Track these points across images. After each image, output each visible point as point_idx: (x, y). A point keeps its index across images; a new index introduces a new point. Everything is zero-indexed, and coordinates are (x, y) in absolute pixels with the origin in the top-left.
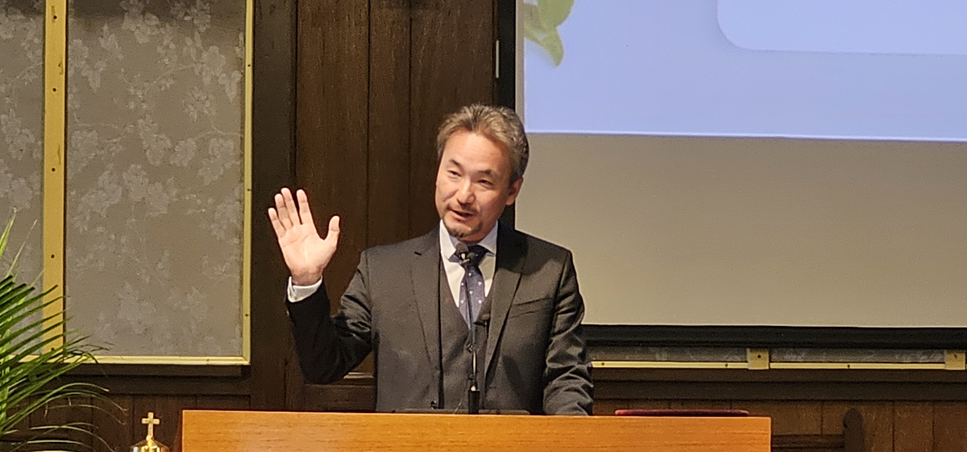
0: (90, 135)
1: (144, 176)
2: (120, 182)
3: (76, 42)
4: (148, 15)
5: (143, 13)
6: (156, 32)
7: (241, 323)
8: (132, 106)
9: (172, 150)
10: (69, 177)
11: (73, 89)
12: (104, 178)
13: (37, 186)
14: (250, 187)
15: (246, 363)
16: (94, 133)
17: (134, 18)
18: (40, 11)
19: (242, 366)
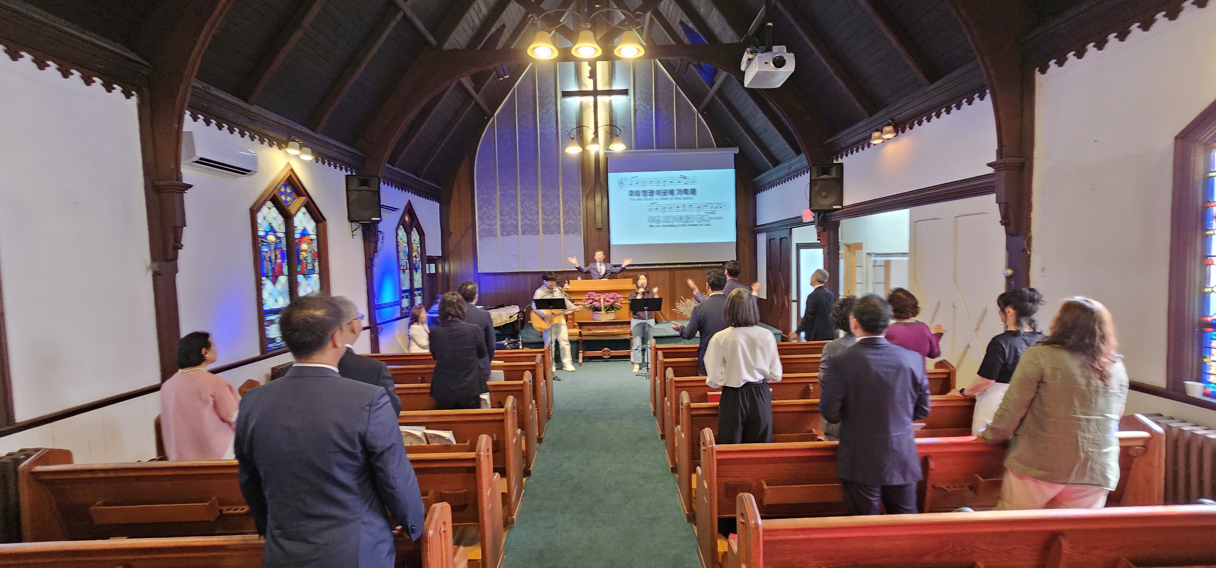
3: (564, 237)
6: (573, 235)
8: (571, 242)
11: (564, 241)
16: (567, 245)
17: (570, 234)
18: (561, 234)
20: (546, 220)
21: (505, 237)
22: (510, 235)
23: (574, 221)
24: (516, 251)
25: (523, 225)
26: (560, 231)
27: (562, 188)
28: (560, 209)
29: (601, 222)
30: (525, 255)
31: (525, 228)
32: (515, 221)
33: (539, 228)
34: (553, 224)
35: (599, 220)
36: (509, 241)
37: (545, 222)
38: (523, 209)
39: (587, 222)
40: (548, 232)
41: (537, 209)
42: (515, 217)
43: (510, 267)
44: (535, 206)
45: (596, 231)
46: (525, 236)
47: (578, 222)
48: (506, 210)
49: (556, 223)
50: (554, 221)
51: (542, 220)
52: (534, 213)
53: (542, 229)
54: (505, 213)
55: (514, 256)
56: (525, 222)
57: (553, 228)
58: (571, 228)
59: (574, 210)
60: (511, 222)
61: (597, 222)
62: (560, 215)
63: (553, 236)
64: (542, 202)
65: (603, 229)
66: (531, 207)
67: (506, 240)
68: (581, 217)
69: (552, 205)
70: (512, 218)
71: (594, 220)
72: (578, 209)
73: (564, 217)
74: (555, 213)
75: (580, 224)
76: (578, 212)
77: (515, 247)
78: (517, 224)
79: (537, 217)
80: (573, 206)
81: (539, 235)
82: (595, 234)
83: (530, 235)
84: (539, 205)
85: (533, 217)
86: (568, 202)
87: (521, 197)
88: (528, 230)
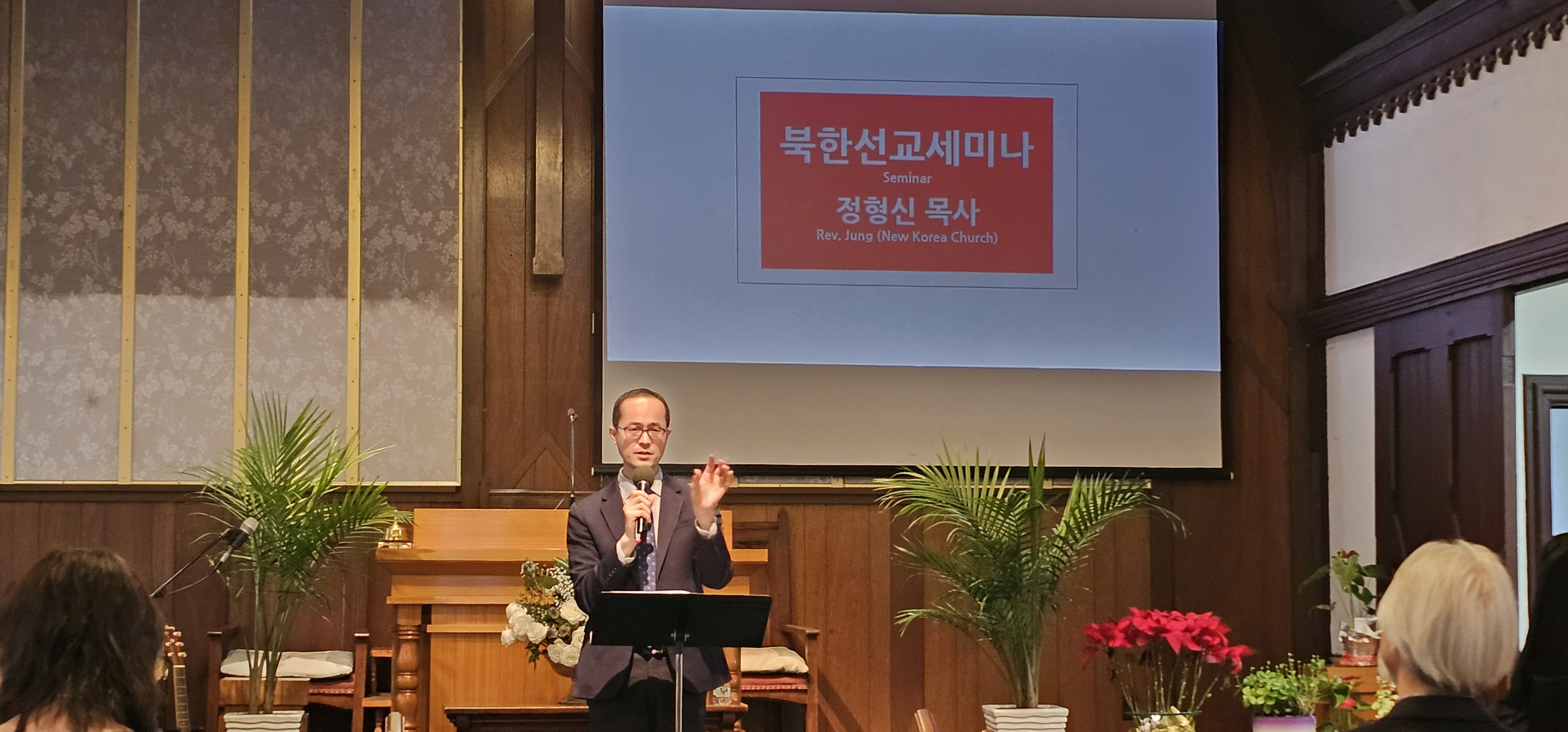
0: (373, 363)
1: (403, 385)
2: (390, 388)
3: (366, 313)
4: (406, 299)
5: (402, 297)
6: (409, 308)
7: (456, 464)
8: (396, 347)
9: (418, 371)
10: (362, 385)
11: (363, 338)
12: (381, 386)
14: (461, 392)
15: (459, 485)
16: (375, 362)
17: (397, 300)
18: (345, 296)
19: (457, 487)
20: (276, 224)
21: (47, 299)
22: (75, 292)
23: (416, 237)
24: (102, 379)
25: (147, 242)
26: (345, 283)
27: (364, 64)
28: (347, 173)
29: (558, 245)
30: (149, 397)
31: (157, 260)
32: (108, 223)
33: (235, 263)
34: (306, 247)
35: (548, 233)
36: (66, 323)
37: (264, 233)
38: (152, 159)
39: (489, 246)
40: (278, 288)
41: (229, 162)
42: (109, 197)
43: (66, 459)
44: (215, 149)
45: (528, 290)
46: (155, 299)
47: (441, 244)
48: (59, 159)
49: (327, 244)
50: (315, 230)
51: (252, 220)
52: (208, 186)
53: (250, 265)
54: (51, 178)
55: (92, 401)
56: (160, 227)
57: (311, 266)
58: (401, 273)
59: (420, 180)
60: (86, 225)
61: (538, 245)
62: (345, 202)
63: (307, 307)
64: (253, 132)
65: (565, 283)
66: (193, 154)
67: (51, 318)
68: (458, 215)
69: (309, 149)
70: (90, 203)
71: (523, 237)
72: (444, 178)
73: (366, 213)
74: (323, 189)
75: (448, 254)
76: (439, 192)
77: (94, 357)
78: (118, 234)
79: (224, 204)
80: (417, 159)
81: (229, 297)
82: (523, 307)
83: (181, 294)
84: (236, 143)
85: (204, 205)
86: (394, 140)
87: (144, 100)
88: (172, 268)
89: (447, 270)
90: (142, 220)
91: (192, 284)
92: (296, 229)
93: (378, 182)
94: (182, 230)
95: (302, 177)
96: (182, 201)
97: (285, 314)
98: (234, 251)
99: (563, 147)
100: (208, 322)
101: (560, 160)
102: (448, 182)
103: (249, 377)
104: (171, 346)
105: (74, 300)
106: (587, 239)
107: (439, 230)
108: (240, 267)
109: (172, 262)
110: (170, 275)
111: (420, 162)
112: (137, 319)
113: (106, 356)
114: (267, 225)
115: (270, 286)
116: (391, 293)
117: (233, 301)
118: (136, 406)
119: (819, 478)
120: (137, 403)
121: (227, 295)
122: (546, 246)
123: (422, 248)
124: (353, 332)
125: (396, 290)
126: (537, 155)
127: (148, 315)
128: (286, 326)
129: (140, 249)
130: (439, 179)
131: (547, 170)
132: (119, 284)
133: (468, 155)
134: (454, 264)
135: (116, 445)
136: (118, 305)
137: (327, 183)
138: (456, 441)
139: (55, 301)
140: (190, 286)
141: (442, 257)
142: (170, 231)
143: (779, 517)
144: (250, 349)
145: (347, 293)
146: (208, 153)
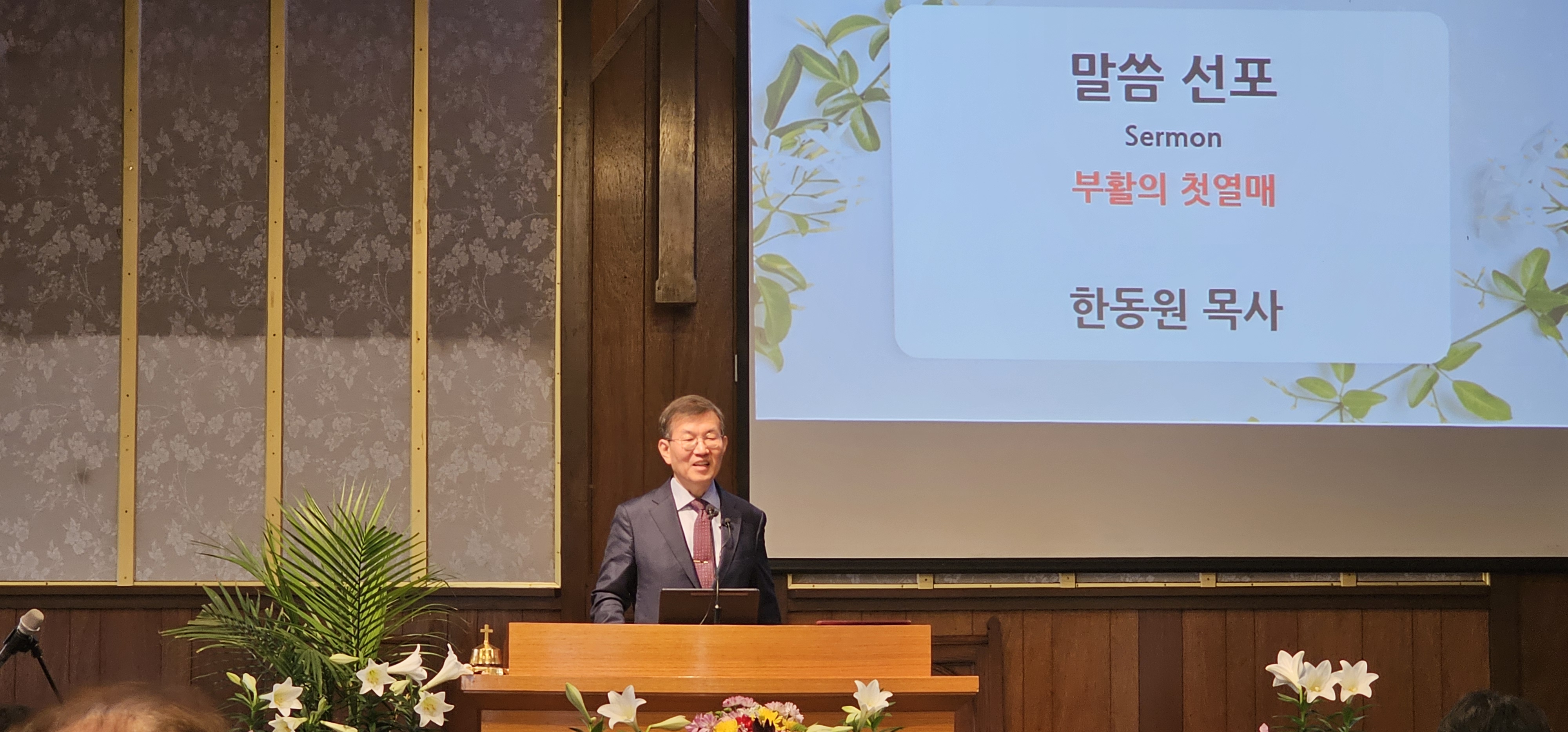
0: (444, 424)
1: (484, 454)
2: (466, 458)
3: (434, 357)
4: (486, 337)
5: (482, 336)
6: (492, 349)
7: (554, 559)
8: (474, 402)
9: (504, 435)
10: (430, 453)
11: (432, 391)
12: (455, 454)
13: (406, 461)
14: (560, 461)
15: (558, 586)
16: (447, 423)
17: (476, 339)
18: (408, 335)
19: (556, 589)
20: (318, 240)
21: (24, 342)
22: (59, 334)
23: (500, 255)
24: (95, 447)
25: (152, 266)
26: (408, 317)
27: (432, 27)
28: (410, 171)
29: (690, 263)
30: (156, 470)
31: (164, 291)
32: (102, 242)
33: (266, 293)
34: (358, 271)
35: (677, 248)
36: (48, 375)
37: (303, 253)
38: (158, 157)
39: (596, 265)
40: (321, 325)
41: (258, 159)
42: (104, 208)
43: (49, 552)
44: (241, 143)
45: (648, 323)
46: (163, 341)
47: (532, 263)
48: (40, 158)
49: (384, 265)
50: (370, 249)
51: (287, 236)
52: (231, 192)
53: (284, 296)
54: (28, 185)
55: (84, 477)
56: (171, 246)
57: (363, 295)
58: (481, 302)
59: (505, 179)
60: (74, 245)
61: (662, 262)
62: (406, 207)
63: (359, 350)
64: (288, 121)
65: (698, 313)
66: (212, 150)
67: (30, 368)
68: (556, 225)
69: (360, 139)
70: (80, 216)
71: (641, 252)
72: (536, 175)
73: (434, 224)
74: (379, 194)
75: (541, 278)
76: (530, 194)
77: (85, 418)
78: (115, 257)
79: (252, 215)
80: (501, 152)
81: (258, 338)
82: (641, 347)
83: (196, 335)
84: (267, 134)
85: (225, 217)
86: (471, 127)
87: (146, 79)
88: (185, 300)
89: (542, 297)
90: (146, 237)
91: (210, 321)
92: (343, 248)
93: (451, 182)
94: (198, 251)
95: (352, 177)
96: (197, 213)
97: (330, 360)
98: (266, 276)
99: (696, 133)
100: (232, 371)
101: (691, 148)
102: (542, 180)
103: (285, 443)
104: (183, 403)
105: (58, 344)
106: (727, 254)
107: (531, 244)
108: (272, 299)
109: (185, 293)
110: (182, 310)
111: (506, 155)
112: (141, 369)
113: (101, 417)
114: (307, 242)
115: (310, 324)
116: (467, 329)
117: (264, 343)
118: (139, 482)
119: (1043, 575)
120: (141, 479)
121: (256, 335)
122: (674, 264)
123: (507, 268)
124: (418, 383)
125: (474, 325)
126: (661, 143)
127: (154, 363)
128: (331, 376)
129: (143, 277)
130: (530, 177)
131: (673, 163)
132: (116, 323)
133: (569, 143)
134: (550, 290)
135: (114, 534)
136: (116, 350)
137: (384, 184)
138: (554, 529)
139: (36, 345)
140: (207, 323)
141: (534, 281)
142: (181, 251)
143: (989, 629)
144: (285, 406)
145: (410, 331)
146: (230, 146)
